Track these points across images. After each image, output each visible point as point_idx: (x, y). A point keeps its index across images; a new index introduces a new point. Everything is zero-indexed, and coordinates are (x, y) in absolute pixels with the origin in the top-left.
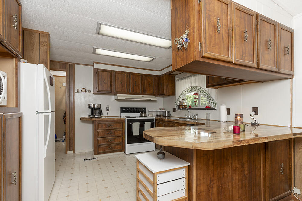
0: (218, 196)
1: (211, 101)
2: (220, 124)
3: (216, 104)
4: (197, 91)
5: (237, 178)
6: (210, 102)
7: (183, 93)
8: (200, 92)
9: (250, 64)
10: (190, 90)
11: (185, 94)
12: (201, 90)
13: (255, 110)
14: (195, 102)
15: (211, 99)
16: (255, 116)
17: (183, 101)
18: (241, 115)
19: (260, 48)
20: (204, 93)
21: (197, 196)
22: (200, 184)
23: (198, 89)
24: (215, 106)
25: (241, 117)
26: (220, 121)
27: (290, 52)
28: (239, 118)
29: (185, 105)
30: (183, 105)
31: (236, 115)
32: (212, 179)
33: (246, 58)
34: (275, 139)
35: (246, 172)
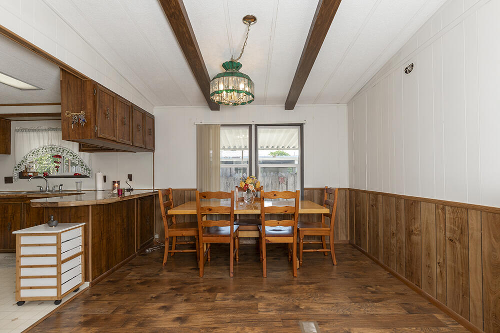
0: (107, 246)
1: (84, 167)
2: (96, 193)
3: (90, 170)
4: (62, 153)
5: (119, 230)
6: (83, 169)
7: (33, 153)
8: (67, 154)
9: (128, 142)
10: (47, 150)
11: (38, 154)
12: (68, 152)
13: (130, 177)
14: (56, 167)
15: (83, 165)
16: (129, 183)
17: (31, 165)
18: (118, 182)
19: (134, 130)
20: (74, 156)
21: (92, 247)
22: (94, 237)
23: (63, 151)
24: (89, 173)
25: (119, 184)
26: (96, 191)
27: (152, 133)
28: (116, 185)
29: (35, 171)
30: (31, 171)
31: (114, 182)
32: (103, 233)
33: (125, 138)
34: (143, 196)
35: (125, 226)
